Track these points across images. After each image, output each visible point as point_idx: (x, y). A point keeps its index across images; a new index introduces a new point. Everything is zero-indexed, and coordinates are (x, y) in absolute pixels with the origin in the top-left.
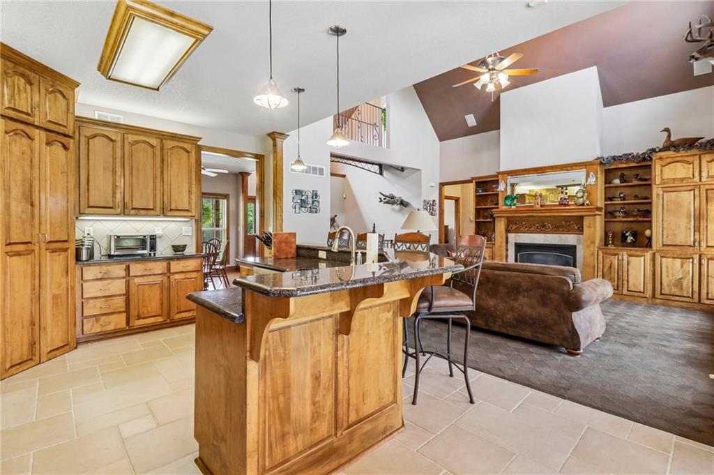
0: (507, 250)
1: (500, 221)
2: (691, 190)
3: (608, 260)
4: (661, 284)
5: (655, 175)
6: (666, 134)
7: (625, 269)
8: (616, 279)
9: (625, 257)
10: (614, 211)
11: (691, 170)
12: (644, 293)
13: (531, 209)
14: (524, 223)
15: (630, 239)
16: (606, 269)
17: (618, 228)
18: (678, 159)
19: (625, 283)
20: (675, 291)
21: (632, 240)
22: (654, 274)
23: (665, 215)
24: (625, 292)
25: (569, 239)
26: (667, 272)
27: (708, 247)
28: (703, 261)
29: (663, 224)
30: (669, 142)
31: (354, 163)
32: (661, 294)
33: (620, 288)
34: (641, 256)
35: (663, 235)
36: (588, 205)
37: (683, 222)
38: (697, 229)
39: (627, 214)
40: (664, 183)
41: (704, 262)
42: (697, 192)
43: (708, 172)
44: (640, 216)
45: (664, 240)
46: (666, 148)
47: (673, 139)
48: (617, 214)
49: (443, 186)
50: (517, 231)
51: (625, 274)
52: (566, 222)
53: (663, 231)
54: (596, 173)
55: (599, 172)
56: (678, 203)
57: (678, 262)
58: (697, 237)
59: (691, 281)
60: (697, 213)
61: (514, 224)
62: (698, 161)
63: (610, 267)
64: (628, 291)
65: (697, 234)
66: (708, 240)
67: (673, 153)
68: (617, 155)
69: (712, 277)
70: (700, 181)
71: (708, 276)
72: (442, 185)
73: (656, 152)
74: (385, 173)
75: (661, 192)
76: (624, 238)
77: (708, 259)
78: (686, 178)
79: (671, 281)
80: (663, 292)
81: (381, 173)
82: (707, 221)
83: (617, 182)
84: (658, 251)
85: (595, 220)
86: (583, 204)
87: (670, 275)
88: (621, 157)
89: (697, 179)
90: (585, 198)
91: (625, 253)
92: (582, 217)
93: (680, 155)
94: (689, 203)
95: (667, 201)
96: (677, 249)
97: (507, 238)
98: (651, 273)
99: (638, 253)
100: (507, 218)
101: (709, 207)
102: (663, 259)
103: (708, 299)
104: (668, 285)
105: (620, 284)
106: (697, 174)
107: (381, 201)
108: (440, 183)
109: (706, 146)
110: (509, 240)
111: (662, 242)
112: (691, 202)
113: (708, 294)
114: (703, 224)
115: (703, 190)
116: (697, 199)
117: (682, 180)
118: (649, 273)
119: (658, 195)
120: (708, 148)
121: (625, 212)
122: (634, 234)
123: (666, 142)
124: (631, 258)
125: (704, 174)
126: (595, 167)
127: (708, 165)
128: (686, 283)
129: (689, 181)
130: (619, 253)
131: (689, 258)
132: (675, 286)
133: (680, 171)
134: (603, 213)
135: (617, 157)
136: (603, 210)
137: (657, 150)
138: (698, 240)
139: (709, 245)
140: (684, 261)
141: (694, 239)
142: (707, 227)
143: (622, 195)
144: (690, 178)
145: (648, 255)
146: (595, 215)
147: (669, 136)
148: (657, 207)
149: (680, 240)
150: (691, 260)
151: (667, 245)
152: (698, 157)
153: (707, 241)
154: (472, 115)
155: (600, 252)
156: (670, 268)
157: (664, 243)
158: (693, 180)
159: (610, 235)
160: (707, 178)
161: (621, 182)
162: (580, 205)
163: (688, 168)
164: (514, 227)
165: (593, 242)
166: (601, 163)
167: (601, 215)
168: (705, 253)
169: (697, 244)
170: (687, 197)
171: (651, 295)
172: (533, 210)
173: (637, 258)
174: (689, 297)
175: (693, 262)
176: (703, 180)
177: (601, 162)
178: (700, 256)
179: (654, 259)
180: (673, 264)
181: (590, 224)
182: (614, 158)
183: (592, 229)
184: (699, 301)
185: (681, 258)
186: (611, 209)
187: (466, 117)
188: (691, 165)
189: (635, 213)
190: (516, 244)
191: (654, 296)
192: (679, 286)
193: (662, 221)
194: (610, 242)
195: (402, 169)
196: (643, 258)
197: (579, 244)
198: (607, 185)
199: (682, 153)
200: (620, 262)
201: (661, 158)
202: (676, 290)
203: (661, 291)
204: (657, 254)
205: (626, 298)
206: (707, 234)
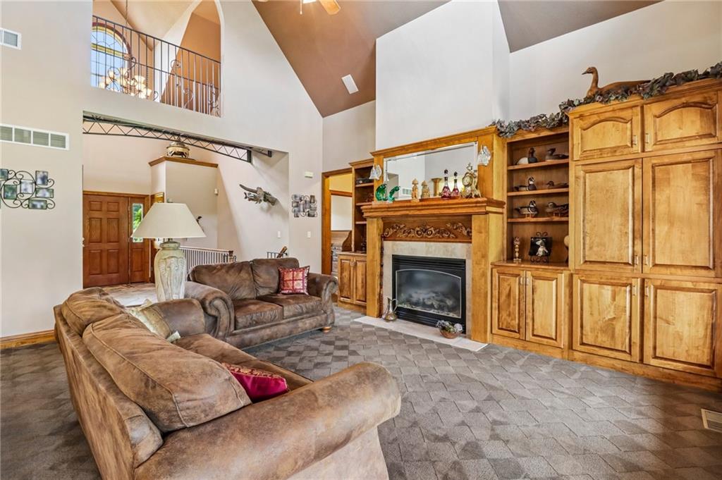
0: (382, 266)
1: (372, 222)
2: (629, 168)
3: (506, 284)
4: (582, 327)
5: (573, 145)
6: (591, 76)
7: (529, 300)
8: (517, 316)
9: (529, 280)
10: (522, 208)
11: (629, 133)
12: (556, 340)
13: (408, 204)
14: (402, 226)
15: (541, 250)
16: (503, 298)
17: (528, 232)
18: (608, 115)
19: (529, 321)
20: (603, 340)
21: (544, 252)
22: (571, 310)
23: (588, 212)
24: (529, 336)
25: (456, 250)
26: (591, 307)
27: (655, 265)
28: (647, 290)
29: (584, 226)
30: (595, 90)
31: (198, 143)
32: (582, 344)
33: (522, 330)
34: (552, 280)
35: (584, 244)
36: (476, 196)
37: (616, 222)
38: (637, 235)
39: (539, 211)
40: (587, 158)
41: (650, 292)
42: (637, 170)
43: (656, 134)
44: (557, 215)
45: (587, 253)
46: (589, 100)
47: (600, 86)
48: (525, 211)
49: (328, 177)
50: (393, 238)
51: (529, 307)
52: (453, 224)
53: (584, 238)
54: (491, 148)
55: (495, 146)
56: (607, 191)
57: (608, 291)
58: (638, 248)
59: (628, 324)
60: (638, 207)
61: (391, 229)
62: (639, 117)
63: (509, 295)
64: (534, 335)
65: (638, 242)
66: (656, 253)
67: (600, 105)
68: (524, 120)
69: (661, 318)
70: (643, 151)
71: (655, 317)
72: (326, 175)
73: (574, 106)
74: (254, 160)
75: (582, 173)
76: (534, 248)
77: (656, 288)
78: (619, 147)
79: (597, 323)
80: (585, 341)
81: (250, 160)
82: (653, 221)
83: (524, 162)
84: (577, 271)
85: (487, 222)
86: (469, 197)
87: (596, 313)
88: (528, 122)
89: (638, 148)
90: (474, 186)
91: (529, 273)
92: (469, 216)
93: (611, 108)
94: (626, 190)
95: (591, 189)
96: (607, 268)
97: (382, 248)
98: (567, 307)
99: (548, 275)
100: (383, 218)
101: (658, 196)
102: (586, 285)
103: (656, 357)
104: (593, 330)
105: (522, 324)
106: (637, 139)
107: (246, 198)
108: (323, 173)
109: (652, 89)
110: (385, 251)
111: (584, 257)
112: (628, 188)
113: (655, 348)
114: (647, 227)
115: (648, 167)
116: (638, 182)
117: (614, 150)
118: (564, 308)
119: (577, 178)
120: (655, 92)
121: (536, 209)
122: (548, 243)
123: (591, 90)
124: (539, 283)
125: (649, 138)
126: (489, 137)
127: (655, 122)
128: (621, 327)
129: (626, 151)
130: (521, 273)
131: (625, 285)
132: (603, 331)
133: (611, 136)
134: (505, 211)
135: (523, 122)
136: (505, 206)
137: (576, 103)
138: (640, 254)
139: (657, 262)
140: (618, 289)
141: (634, 251)
142: (653, 230)
143: (531, 183)
144: (626, 146)
145: (563, 277)
146: (487, 213)
147: (596, 81)
148: (576, 198)
149: (611, 254)
150: (628, 288)
151: (591, 262)
152: (639, 109)
153: (654, 256)
154: (350, 75)
155: (495, 270)
156: (595, 301)
157: (587, 259)
158: (631, 150)
159: (517, 244)
160: (655, 144)
161: (530, 162)
162: (467, 197)
163: (624, 131)
164: (391, 232)
165: (484, 256)
166: (500, 133)
167: (502, 213)
168: (651, 276)
169: (637, 261)
170: (622, 179)
171: (567, 344)
172: (410, 206)
173: (546, 282)
174: (625, 352)
175: (631, 291)
176: (648, 148)
177: (499, 130)
178: (643, 281)
179: (570, 285)
180: (600, 294)
181: (480, 226)
182: (520, 125)
183: (483, 235)
184: (642, 360)
185: (612, 285)
186: (518, 204)
187: (343, 78)
188: (629, 125)
189: (548, 210)
190: (393, 255)
191: (571, 347)
192: (610, 332)
193: (584, 221)
194: (517, 255)
195: (270, 153)
196: (554, 282)
197: (469, 259)
198: (511, 168)
199: (614, 104)
200: (523, 287)
201: (581, 117)
202: (605, 339)
203: (582, 338)
204: (575, 277)
205: (531, 346)
206: (654, 242)
